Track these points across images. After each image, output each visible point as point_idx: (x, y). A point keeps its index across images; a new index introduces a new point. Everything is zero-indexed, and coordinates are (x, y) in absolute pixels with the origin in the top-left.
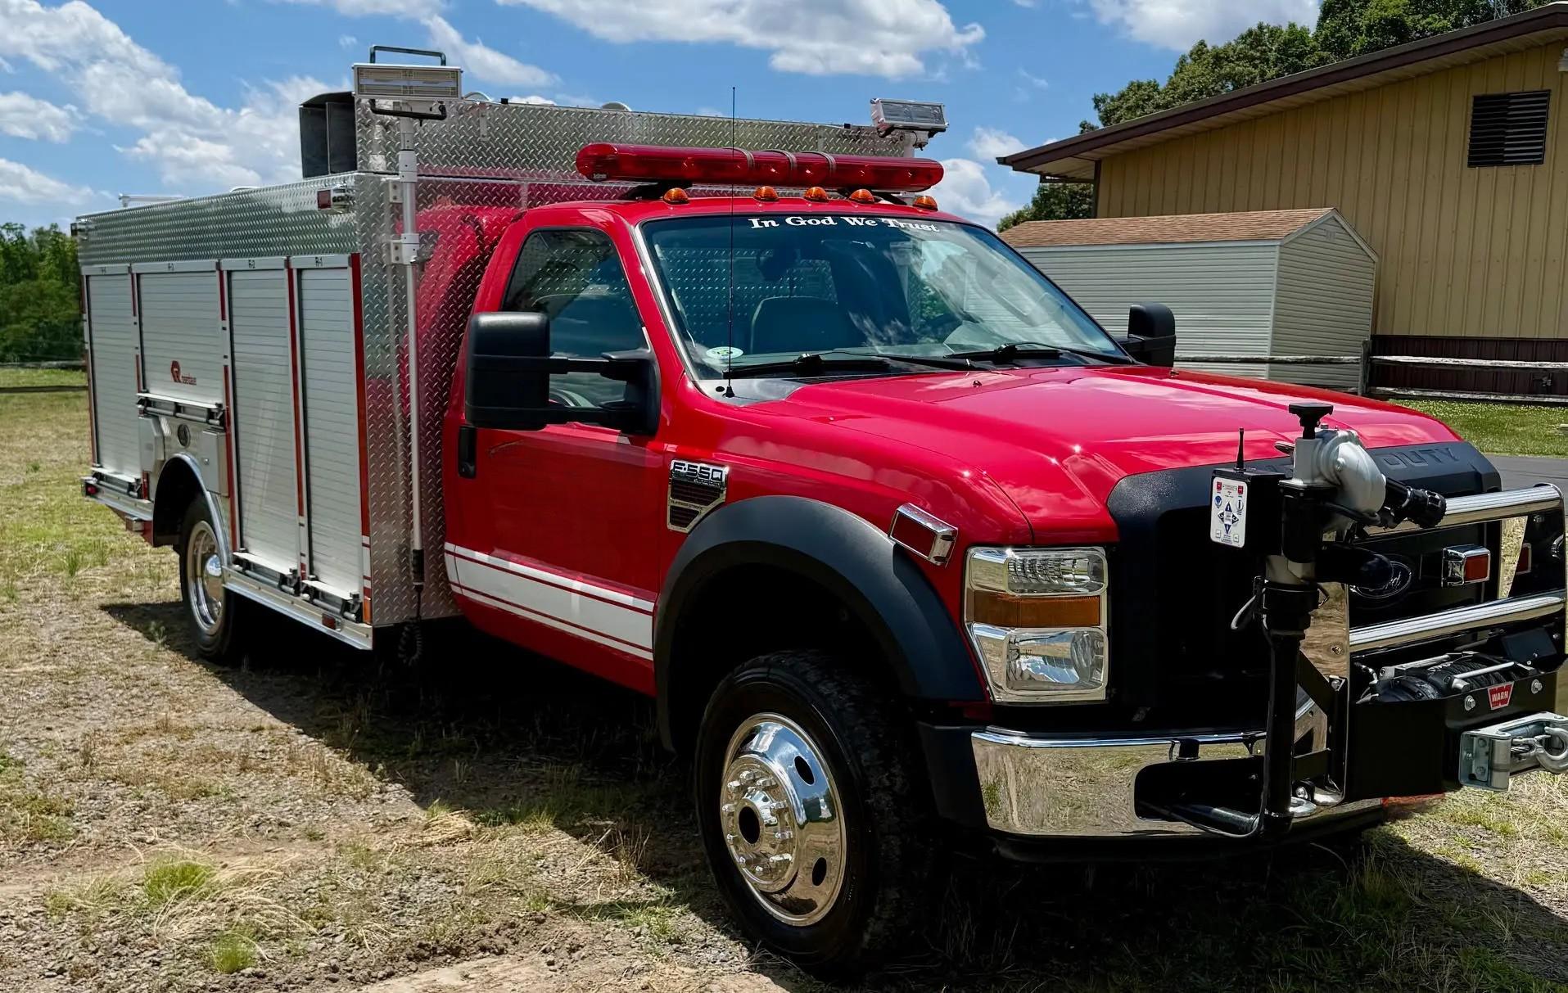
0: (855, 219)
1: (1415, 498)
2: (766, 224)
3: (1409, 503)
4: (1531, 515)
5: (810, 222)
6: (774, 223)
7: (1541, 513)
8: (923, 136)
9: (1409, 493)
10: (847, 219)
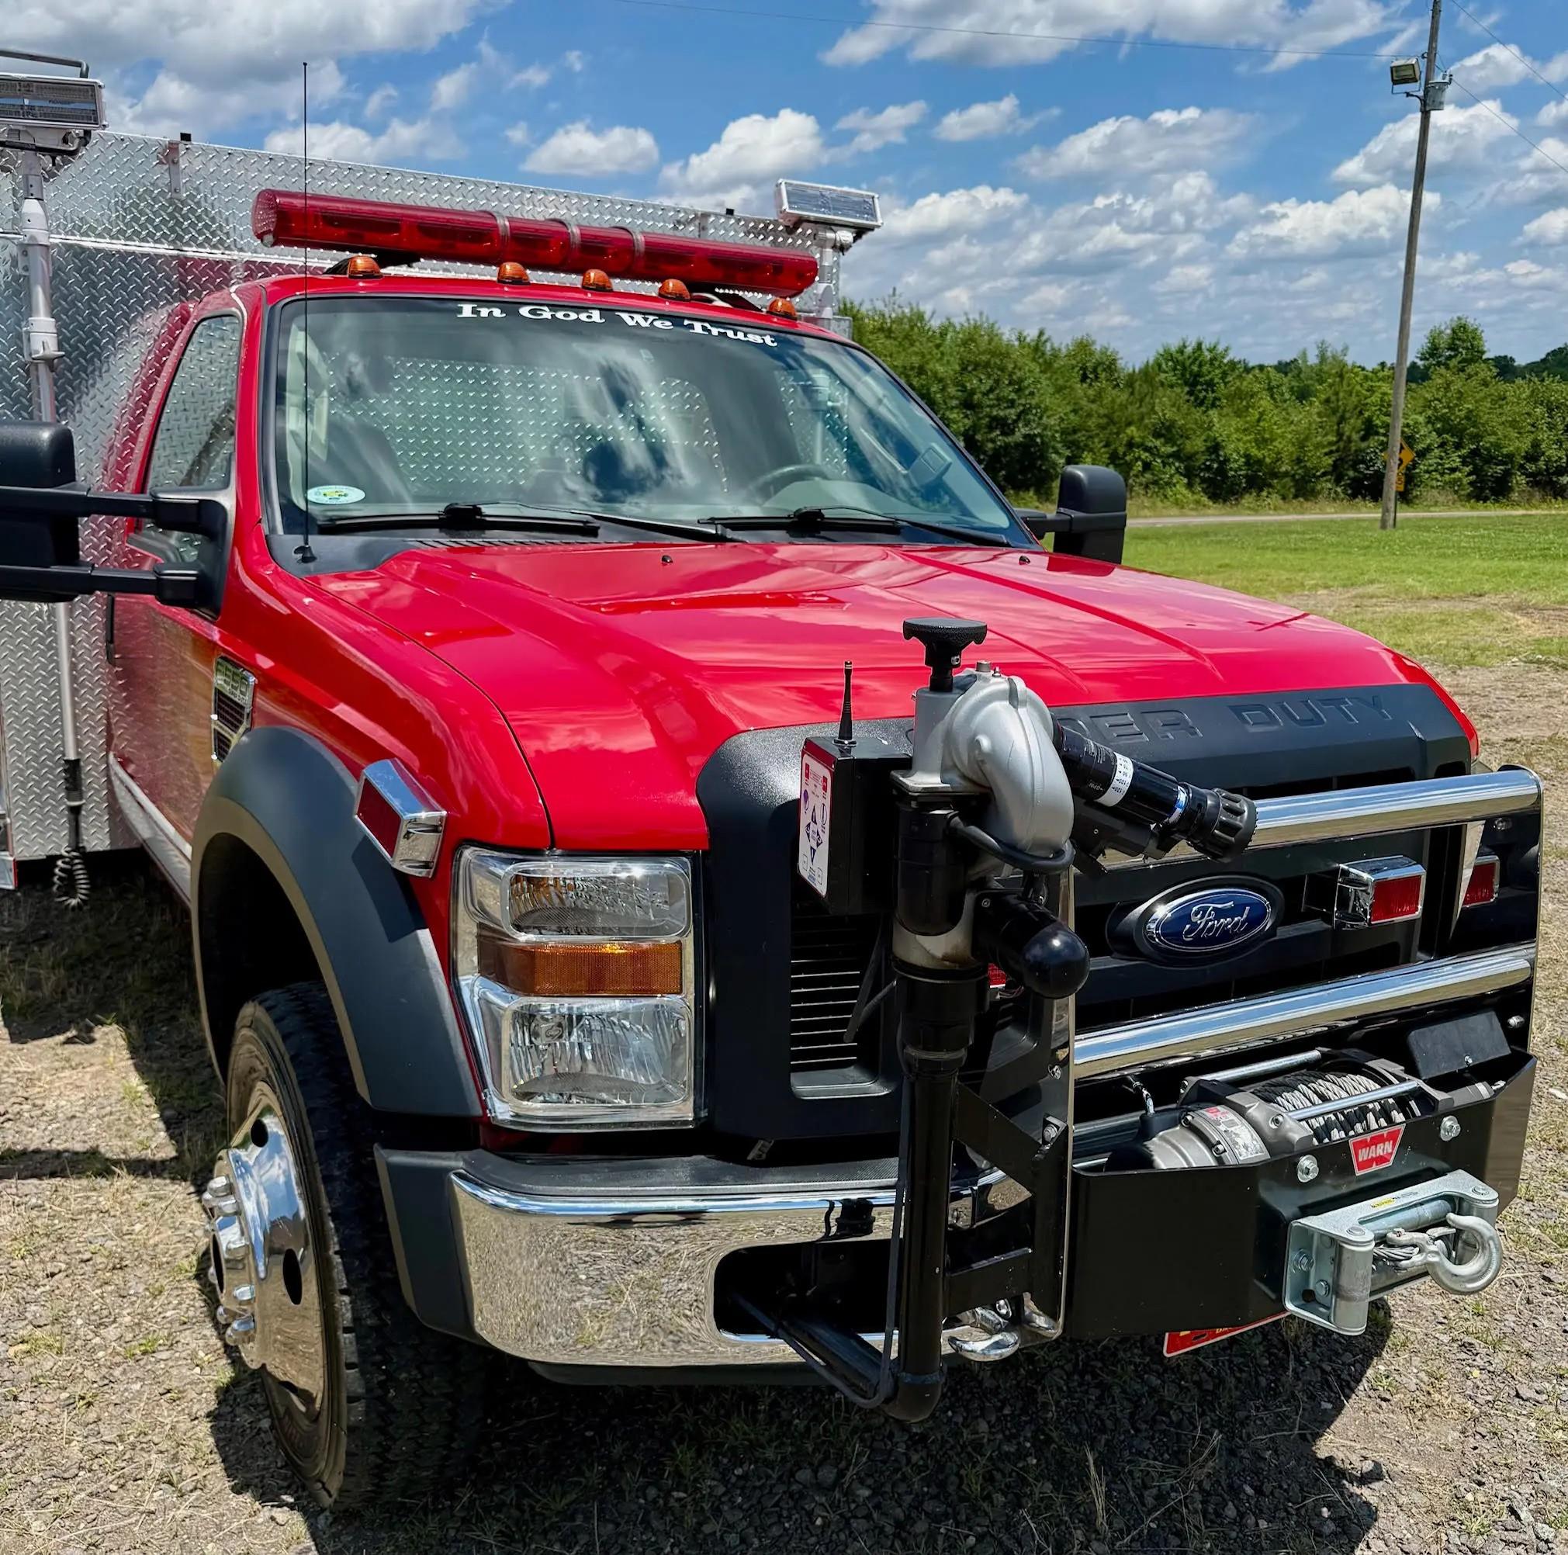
0: (638, 318)
1: (1195, 808)
2: (484, 312)
3: (1182, 816)
4: (1489, 822)
5: (560, 315)
6: (497, 312)
7: (1505, 817)
8: (846, 236)
9: (1182, 797)
10: (625, 316)
